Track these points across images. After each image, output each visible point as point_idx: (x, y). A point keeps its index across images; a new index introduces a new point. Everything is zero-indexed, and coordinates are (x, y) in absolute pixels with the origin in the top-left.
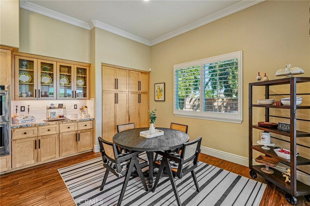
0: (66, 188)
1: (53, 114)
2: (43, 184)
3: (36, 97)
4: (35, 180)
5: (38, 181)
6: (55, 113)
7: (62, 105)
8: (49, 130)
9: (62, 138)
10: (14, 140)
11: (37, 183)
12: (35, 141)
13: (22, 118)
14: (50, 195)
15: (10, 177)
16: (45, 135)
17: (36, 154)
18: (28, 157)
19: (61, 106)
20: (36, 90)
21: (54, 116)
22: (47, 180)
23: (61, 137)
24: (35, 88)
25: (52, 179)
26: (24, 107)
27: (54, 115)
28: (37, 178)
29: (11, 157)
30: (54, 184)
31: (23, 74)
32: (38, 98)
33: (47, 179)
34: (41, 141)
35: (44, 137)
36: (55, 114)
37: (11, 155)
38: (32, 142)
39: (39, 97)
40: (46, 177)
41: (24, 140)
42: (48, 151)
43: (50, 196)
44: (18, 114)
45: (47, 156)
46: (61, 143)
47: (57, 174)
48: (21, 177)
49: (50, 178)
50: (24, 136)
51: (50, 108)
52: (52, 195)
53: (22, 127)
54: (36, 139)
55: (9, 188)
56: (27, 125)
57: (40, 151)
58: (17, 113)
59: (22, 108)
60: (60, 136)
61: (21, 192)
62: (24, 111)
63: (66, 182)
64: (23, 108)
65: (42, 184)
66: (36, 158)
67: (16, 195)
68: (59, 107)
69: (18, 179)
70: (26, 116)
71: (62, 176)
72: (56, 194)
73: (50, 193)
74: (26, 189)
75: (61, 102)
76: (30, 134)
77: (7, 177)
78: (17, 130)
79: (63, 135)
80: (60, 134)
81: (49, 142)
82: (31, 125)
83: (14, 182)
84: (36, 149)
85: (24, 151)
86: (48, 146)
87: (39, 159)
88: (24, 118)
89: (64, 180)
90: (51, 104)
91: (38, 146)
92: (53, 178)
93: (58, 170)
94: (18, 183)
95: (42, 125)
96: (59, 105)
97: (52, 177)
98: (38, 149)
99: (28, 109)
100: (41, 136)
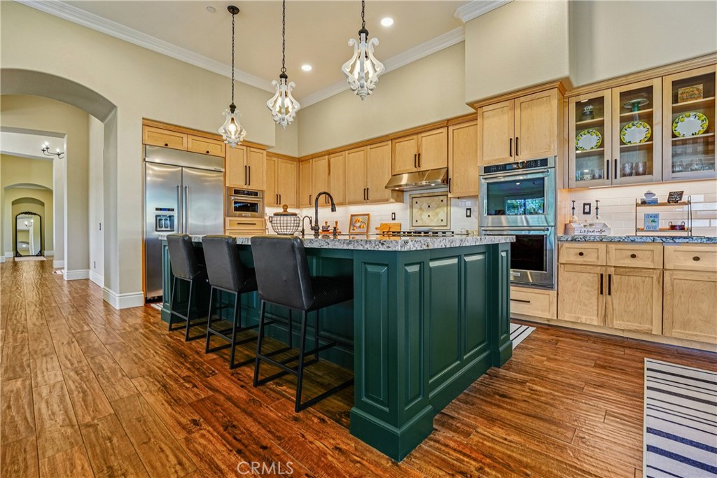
0: (641, 400)
1: (652, 219)
2: (595, 366)
3: (608, 178)
4: (587, 353)
5: (589, 356)
6: (656, 216)
7: (681, 194)
8: (633, 256)
9: (673, 286)
10: (563, 264)
11: (587, 359)
12: (600, 276)
13: (582, 225)
14: (595, 388)
15: (552, 332)
16: (625, 267)
17: (602, 306)
18: (586, 306)
19: (675, 198)
20: (608, 161)
21: (654, 224)
22: (608, 365)
23: (669, 281)
24: (607, 157)
25: (621, 367)
26: (589, 204)
27: (653, 221)
28: (591, 352)
29: (556, 295)
30: (617, 376)
31: (586, 133)
32: (614, 180)
33: (609, 363)
34: (614, 278)
35: (622, 270)
36: (656, 220)
37: (556, 292)
38: (594, 277)
39: (616, 178)
40: (610, 358)
41: (578, 268)
42: (632, 308)
43: (596, 390)
44: (576, 218)
45: (628, 321)
46: (667, 298)
47: (640, 365)
48: (566, 337)
49: (615, 364)
50: (579, 260)
51: (644, 203)
52: (599, 391)
53: (575, 240)
54: (602, 270)
55: (540, 343)
56: (584, 237)
57: (610, 302)
58: (575, 216)
59: (586, 206)
60: (667, 278)
61: (552, 356)
62: (589, 213)
63: (649, 388)
64: (588, 206)
65: (593, 365)
66: (601, 315)
67: (544, 356)
68: (669, 202)
69: (560, 339)
70: (591, 222)
71: (647, 373)
72: (610, 396)
73: (599, 386)
74: (563, 357)
75: (676, 187)
76: (590, 258)
77: (548, 329)
78: (566, 245)
79: (675, 277)
80: (667, 273)
81: (635, 287)
82: (592, 238)
83: (552, 340)
84: (602, 293)
85: (580, 292)
86: (632, 296)
87: (609, 320)
88: (585, 226)
89: (647, 384)
90: (646, 194)
91: (606, 290)
92: (623, 368)
93: (646, 359)
94: (557, 344)
95: (616, 240)
96: (671, 194)
97: (623, 365)
98: (608, 296)
99: (597, 208)
100: (614, 267)
